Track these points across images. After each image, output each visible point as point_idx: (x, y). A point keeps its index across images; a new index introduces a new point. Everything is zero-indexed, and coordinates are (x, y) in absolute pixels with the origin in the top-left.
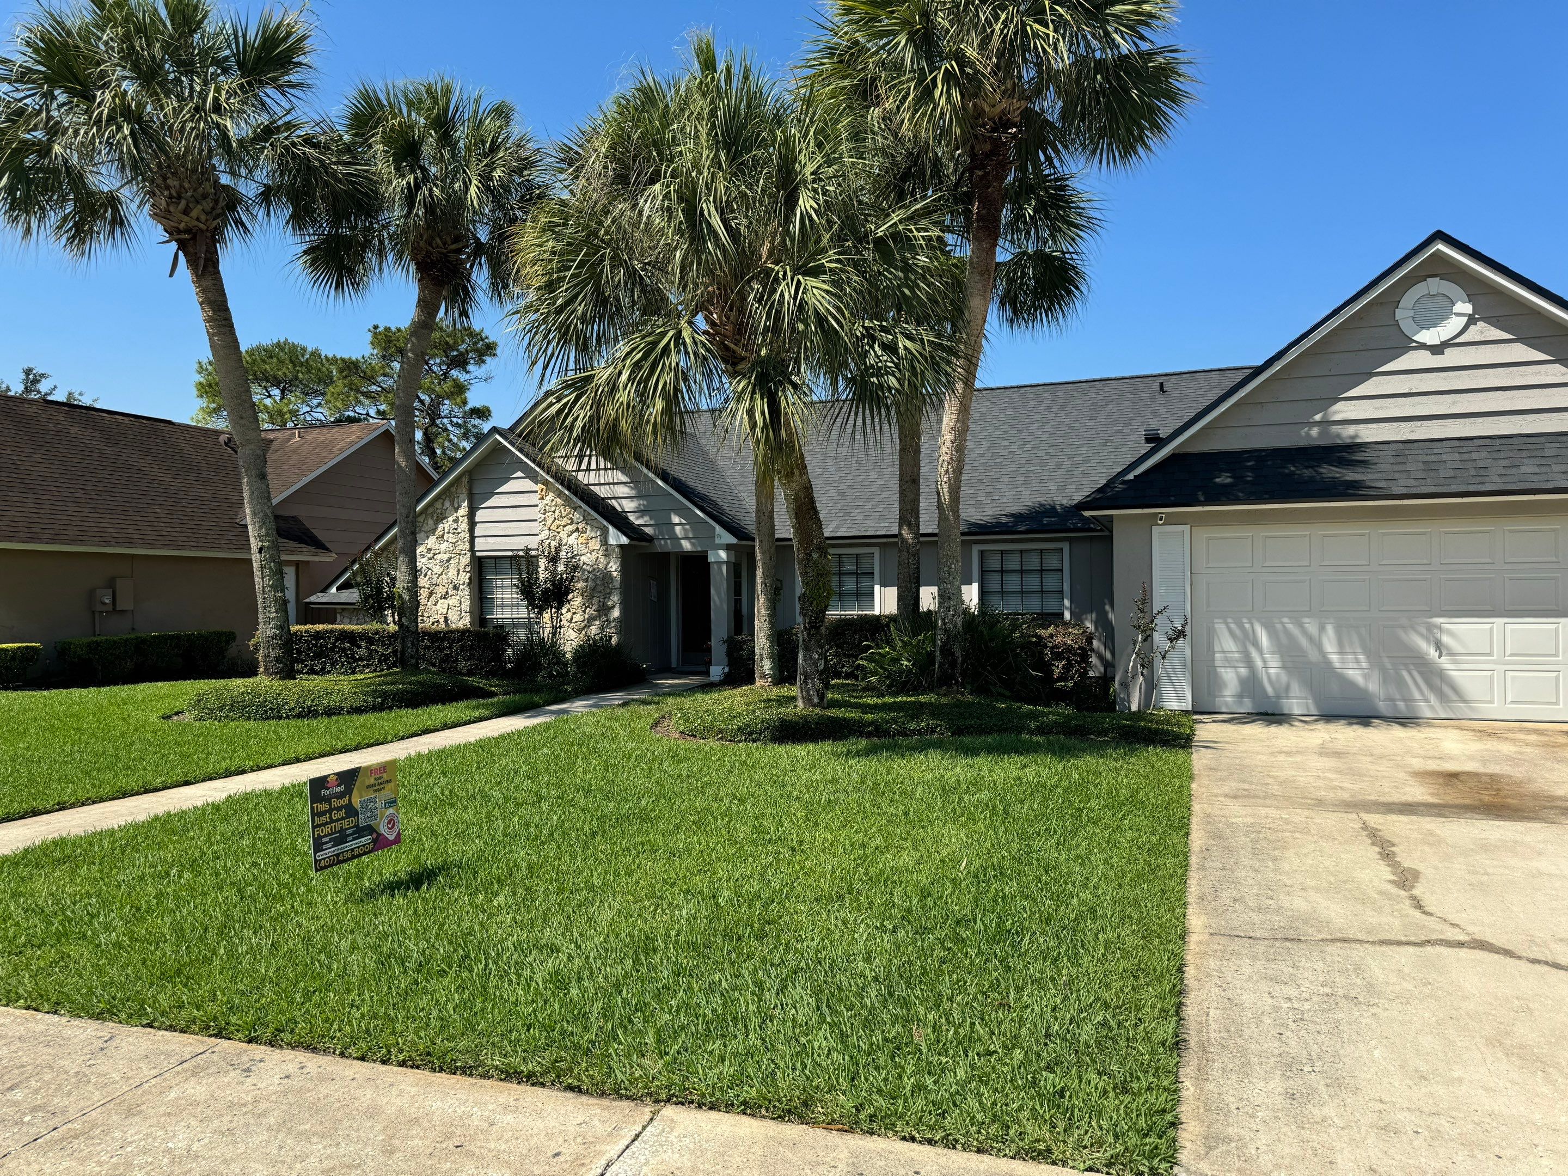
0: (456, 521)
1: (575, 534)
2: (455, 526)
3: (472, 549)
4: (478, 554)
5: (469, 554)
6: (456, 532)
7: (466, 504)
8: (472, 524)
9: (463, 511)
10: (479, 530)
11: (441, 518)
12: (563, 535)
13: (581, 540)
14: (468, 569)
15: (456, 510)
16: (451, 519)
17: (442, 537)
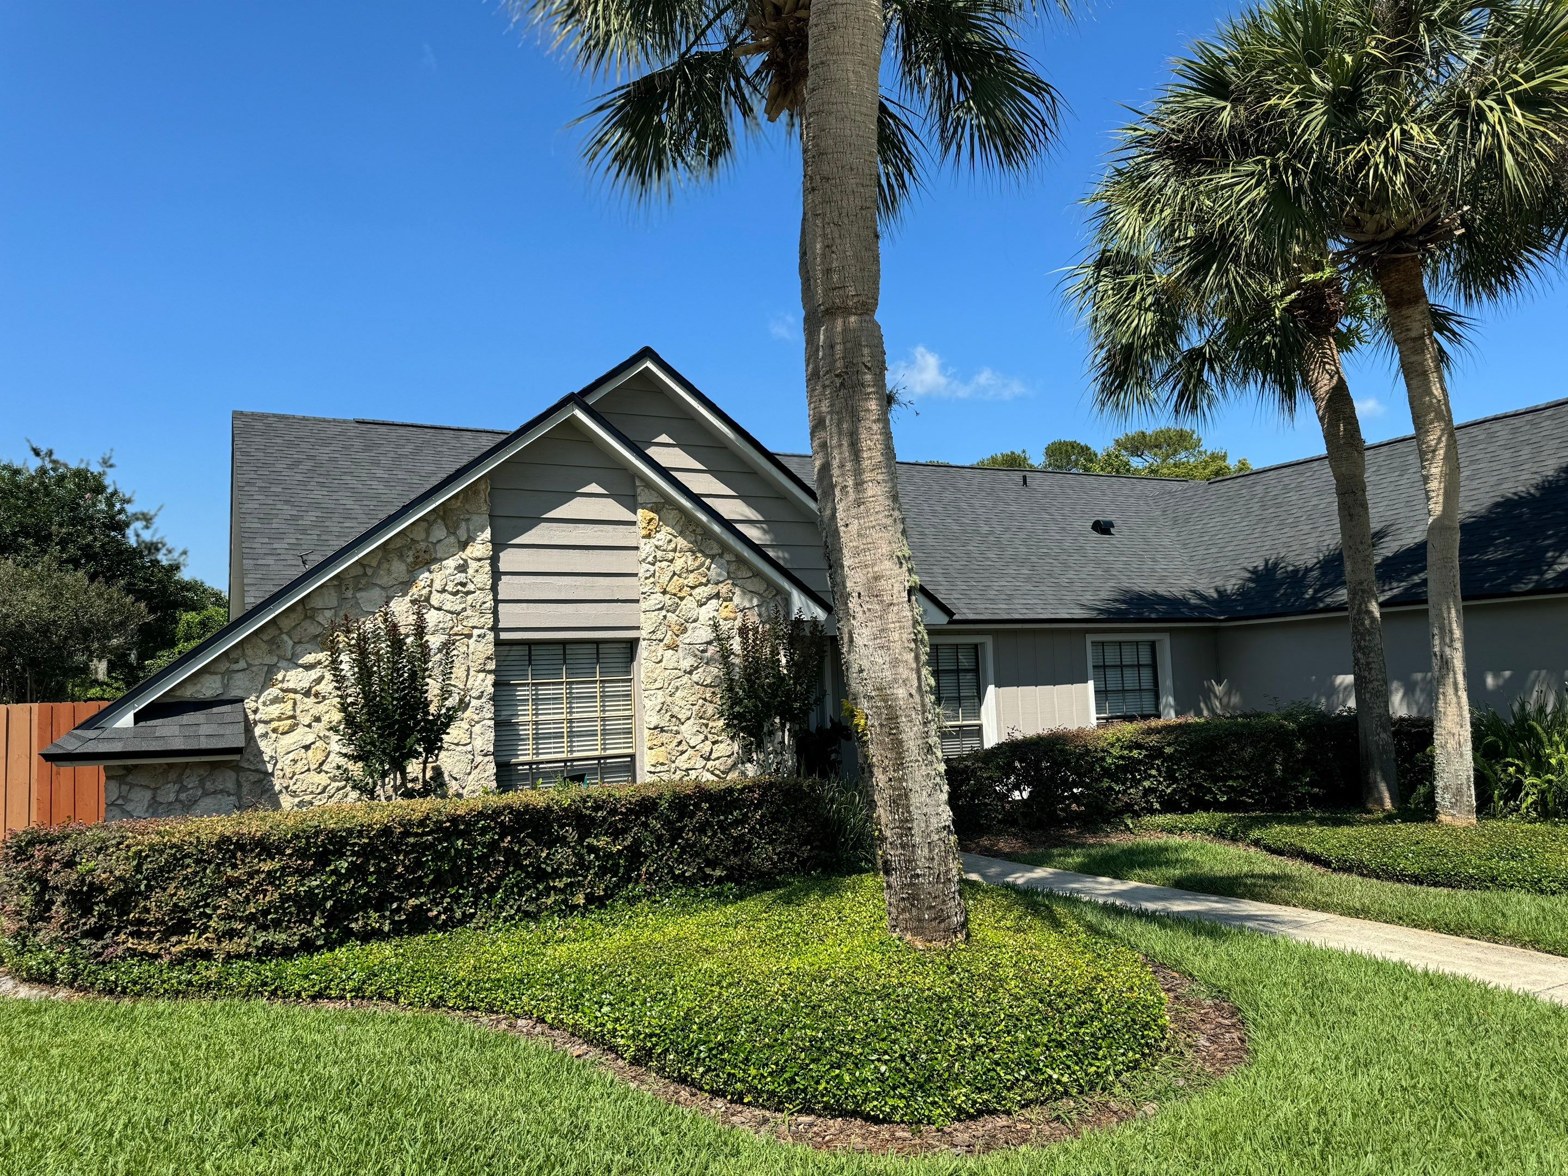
0: (462, 568)
1: (714, 601)
2: (461, 577)
3: (495, 629)
4: (504, 636)
5: (491, 636)
6: (462, 590)
7: (487, 534)
8: (496, 575)
9: (480, 547)
10: (507, 588)
11: (427, 560)
12: (689, 604)
13: (725, 613)
14: (492, 666)
15: (463, 546)
16: (451, 563)
17: (427, 599)
